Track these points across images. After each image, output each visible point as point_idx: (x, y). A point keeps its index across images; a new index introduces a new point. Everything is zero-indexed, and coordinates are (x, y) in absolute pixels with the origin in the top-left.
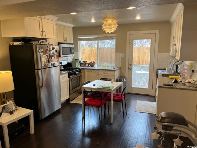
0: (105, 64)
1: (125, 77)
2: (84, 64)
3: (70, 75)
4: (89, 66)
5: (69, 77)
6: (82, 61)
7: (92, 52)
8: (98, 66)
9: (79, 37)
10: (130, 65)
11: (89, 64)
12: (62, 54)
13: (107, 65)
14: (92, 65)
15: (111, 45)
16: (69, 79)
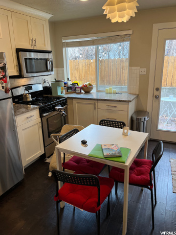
0: (110, 89)
1: (146, 111)
2: (73, 88)
3: (42, 111)
4: (82, 91)
5: (41, 116)
6: (70, 83)
7: (90, 68)
8: (98, 91)
9: (64, 41)
10: (157, 89)
11: (81, 88)
12: (27, 72)
13: (114, 88)
14: (87, 90)
15: (119, 54)
16: (41, 120)
